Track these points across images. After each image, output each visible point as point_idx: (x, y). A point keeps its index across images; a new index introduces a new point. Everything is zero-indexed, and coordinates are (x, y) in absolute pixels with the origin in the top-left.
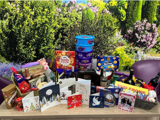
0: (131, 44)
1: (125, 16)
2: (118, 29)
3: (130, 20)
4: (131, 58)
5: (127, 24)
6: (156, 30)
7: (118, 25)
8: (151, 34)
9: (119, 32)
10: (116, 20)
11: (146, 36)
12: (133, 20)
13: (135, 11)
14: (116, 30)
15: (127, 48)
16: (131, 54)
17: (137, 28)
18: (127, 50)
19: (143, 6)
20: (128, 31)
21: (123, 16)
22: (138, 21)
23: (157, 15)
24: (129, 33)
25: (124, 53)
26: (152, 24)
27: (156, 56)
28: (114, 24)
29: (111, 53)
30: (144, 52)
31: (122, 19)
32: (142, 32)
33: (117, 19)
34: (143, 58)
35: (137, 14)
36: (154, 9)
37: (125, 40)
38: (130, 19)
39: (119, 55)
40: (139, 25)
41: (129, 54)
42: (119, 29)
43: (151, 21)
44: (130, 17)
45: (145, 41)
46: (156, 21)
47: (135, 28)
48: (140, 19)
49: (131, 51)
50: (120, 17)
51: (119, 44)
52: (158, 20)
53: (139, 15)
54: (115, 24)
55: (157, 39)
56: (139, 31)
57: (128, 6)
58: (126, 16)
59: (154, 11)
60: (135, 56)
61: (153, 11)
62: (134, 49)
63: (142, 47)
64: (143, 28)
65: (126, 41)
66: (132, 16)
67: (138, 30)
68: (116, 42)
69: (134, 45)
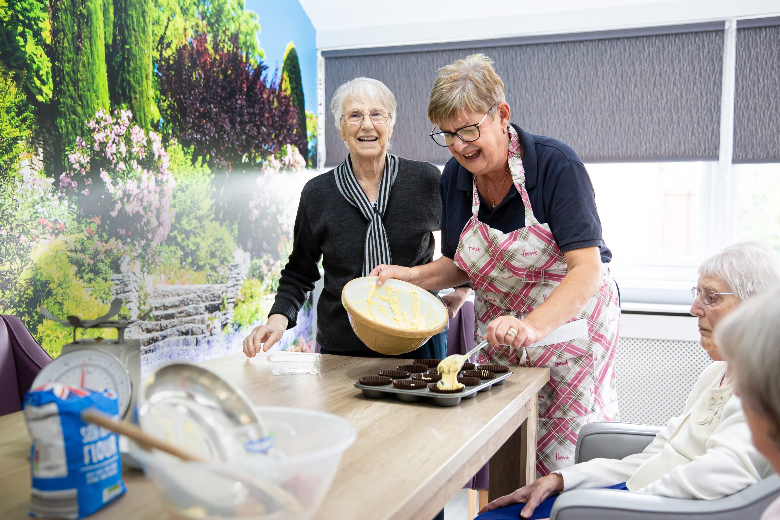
0: (93, 227)
1: (51, 80)
2: (27, 140)
3: (69, 101)
4: (100, 301)
5: (63, 123)
6: (163, 159)
7: (24, 121)
8: (153, 177)
9: (35, 159)
10: (14, 90)
11: (139, 187)
12: (82, 106)
13: (84, 65)
14: (21, 144)
15: (79, 247)
16: (99, 279)
17: (103, 145)
18: (79, 255)
19: (107, 46)
20: (72, 158)
21: (39, 77)
22: (101, 114)
23: (157, 97)
24: (76, 166)
25: (71, 277)
26: (147, 134)
27: (183, 283)
28: (8, 112)
29: (8, 281)
30: (143, 267)
31: (40, 92)
32: (122, 165)
33: (17, 86)
34: (142, 293)
35: (93, 78)
36: (145, 69)
37: (66, 202)
38: (71, 97)
39: (51, 286)
40: (108, 131)
41: (90, 281)
42: (32, 143)
43: (145, 120)
44: (71, 88)
45: (138, 212)
46: (159, 121)
47: (97, 147)
48: (108, 102)
49: (95, 265)
50: (30, 78)
51: (44, 227)
52: (164, 118)
53: (101, 83)
54: (13, 114)
55: (173, 201)
56: (109, 162)
57: (54, 33)
58: (54, 77)
59: (146, 78)
60: (115, 287)
61: (144, 76)
62: (105, 252)
63: (132, 240)
64: (123, 148)
65: (69, 207)
66: (75, 83)
67: (109, 155)
68: (27, 216)
69: (104, 230)
